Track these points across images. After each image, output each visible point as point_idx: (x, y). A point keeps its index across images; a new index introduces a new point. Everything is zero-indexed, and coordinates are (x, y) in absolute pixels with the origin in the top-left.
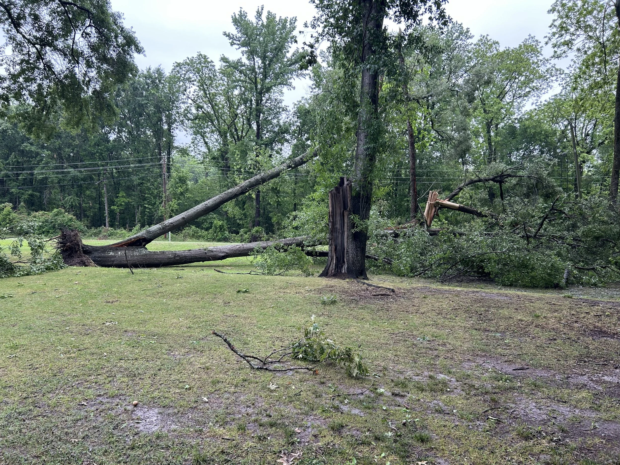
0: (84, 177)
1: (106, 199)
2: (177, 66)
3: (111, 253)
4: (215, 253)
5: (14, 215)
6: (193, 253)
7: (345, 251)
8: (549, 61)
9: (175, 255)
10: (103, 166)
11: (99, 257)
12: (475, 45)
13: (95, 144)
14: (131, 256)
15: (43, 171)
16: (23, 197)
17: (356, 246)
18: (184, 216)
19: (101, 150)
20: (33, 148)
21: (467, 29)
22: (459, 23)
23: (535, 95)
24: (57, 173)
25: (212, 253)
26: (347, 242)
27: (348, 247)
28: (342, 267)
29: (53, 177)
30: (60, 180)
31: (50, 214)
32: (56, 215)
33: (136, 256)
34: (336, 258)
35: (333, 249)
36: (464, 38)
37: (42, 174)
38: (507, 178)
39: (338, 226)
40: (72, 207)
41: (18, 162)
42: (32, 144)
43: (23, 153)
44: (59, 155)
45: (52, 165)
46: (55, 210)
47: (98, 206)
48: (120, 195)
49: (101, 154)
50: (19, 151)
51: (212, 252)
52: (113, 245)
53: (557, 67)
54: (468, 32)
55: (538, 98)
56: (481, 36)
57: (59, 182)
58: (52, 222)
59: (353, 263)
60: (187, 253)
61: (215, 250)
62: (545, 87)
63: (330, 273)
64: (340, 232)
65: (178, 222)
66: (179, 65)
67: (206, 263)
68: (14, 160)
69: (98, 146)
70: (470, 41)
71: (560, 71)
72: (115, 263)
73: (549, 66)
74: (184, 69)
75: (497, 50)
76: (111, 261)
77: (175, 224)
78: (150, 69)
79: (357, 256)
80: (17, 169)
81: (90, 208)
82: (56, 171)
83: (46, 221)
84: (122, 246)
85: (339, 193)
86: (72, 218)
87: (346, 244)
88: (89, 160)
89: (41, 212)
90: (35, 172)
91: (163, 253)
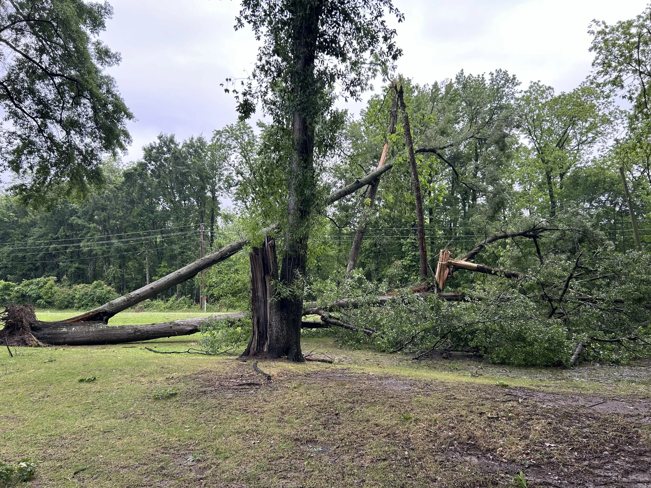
0: (128, 248)
1: (147, 270)
2: (217, 134)
3: (64, 330)
4: (182, 327)
5: (56, 288)
6: (156, 327)
7: (268, 324)
8: (613, 104)
9: (136, 330)
10: (145, 236)
11: (49, 334)
12: (525, 92)
13: (138, 214)
14: (86, 332)
15: (89, 243)
16: (70, 270)
17: (281, 318)
18: (153, 286)
19: (144, 220)
20: (80, 222)
21: (514, 76)
22: (503, 70)
23: (601, 140)
24: (102, 245)
25: (178, 327)
26: (270, 313)
27: (271, 319)
28: (264, 344)
29: (97, 249)
30: (104, 251)
31: (91, 286)
32: (96, 287)
33: (92, 332)
34: (259, 332)
35: (255, 323)
36: (510, 86)
37: (88, 246)
38: (542, 232)
39: (260, 294)
40: (114, 279)
41: (67, 236)
42: (79, 217)
43: (71, 227)
44: (104, 227)
45: (96, 237)
46: (95, 282)
47: (140, 277)
48: (162, 265)
49: (143, 224)
50: (68, 224)
51: (179, 325)
52: (68, 320)
53: (622, 109)
54: (514, 79)
55: (604, 144)
56: (532, 82)
57: (103, 254)
58: (91, 295)
59: (277, 339)
60: (150, 328)
61: (182, 323)
62: (610, 131)
63: (252, 352)
64: (263, 301)
65: (145, 293)
66: (218, 133)
67: (172, 338)
68: (63, 234)
69: (141, 216)
70: (518, 88)
71: (625, 113)
72: (67, 340)
73: (612, 108)
74: (224, 136)
75: (552, 96)
76: (62, 338)
77: (141, 295)
78: (192, 138)
79: (282, 330)
80: (65, 242)
81: (133, 279)
82: (101, 242)
83: (86, 294)
84: (78, 321)
85: (258, 255)
86: (110, 290)
87: (268, 316)
88: (132, 231)
89: (82, 285)
90: (81, 244)
91: (122, 327)
